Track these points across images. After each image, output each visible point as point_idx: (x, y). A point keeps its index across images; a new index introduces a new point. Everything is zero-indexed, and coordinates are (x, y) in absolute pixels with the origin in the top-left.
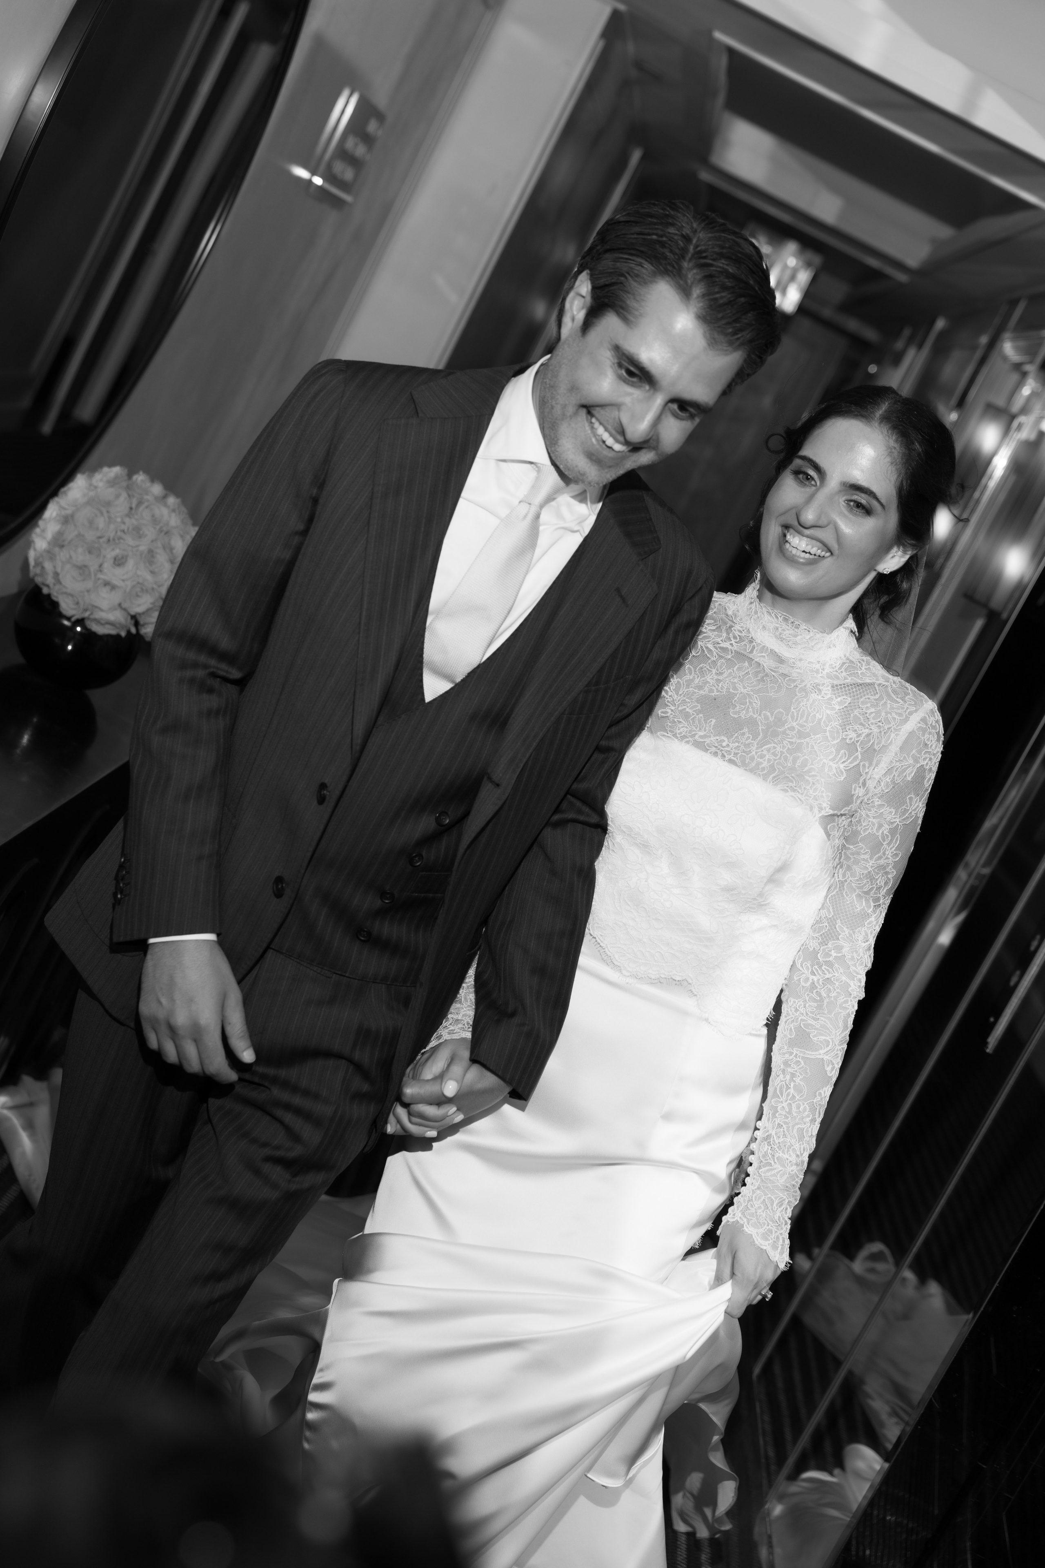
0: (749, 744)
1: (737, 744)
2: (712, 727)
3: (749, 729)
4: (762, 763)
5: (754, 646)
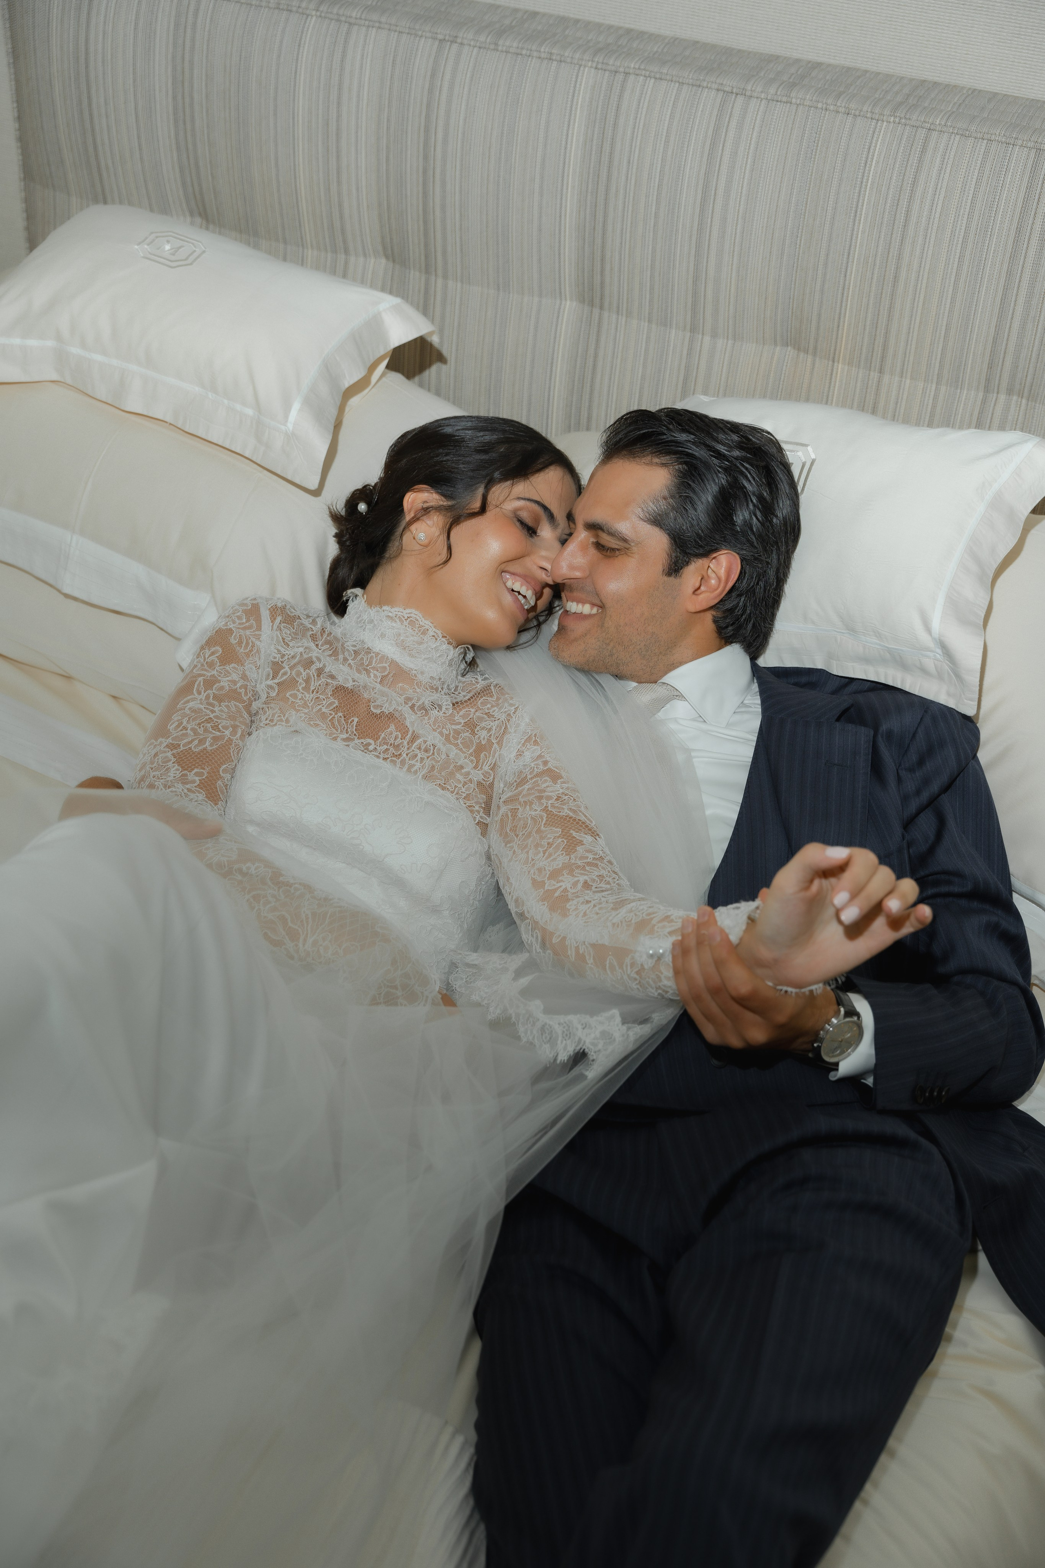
0: (398, 745)
1: (385, 747)
2: (355, 728)
3: (395, 726)
4: (414, 765)
5: (372, 657)
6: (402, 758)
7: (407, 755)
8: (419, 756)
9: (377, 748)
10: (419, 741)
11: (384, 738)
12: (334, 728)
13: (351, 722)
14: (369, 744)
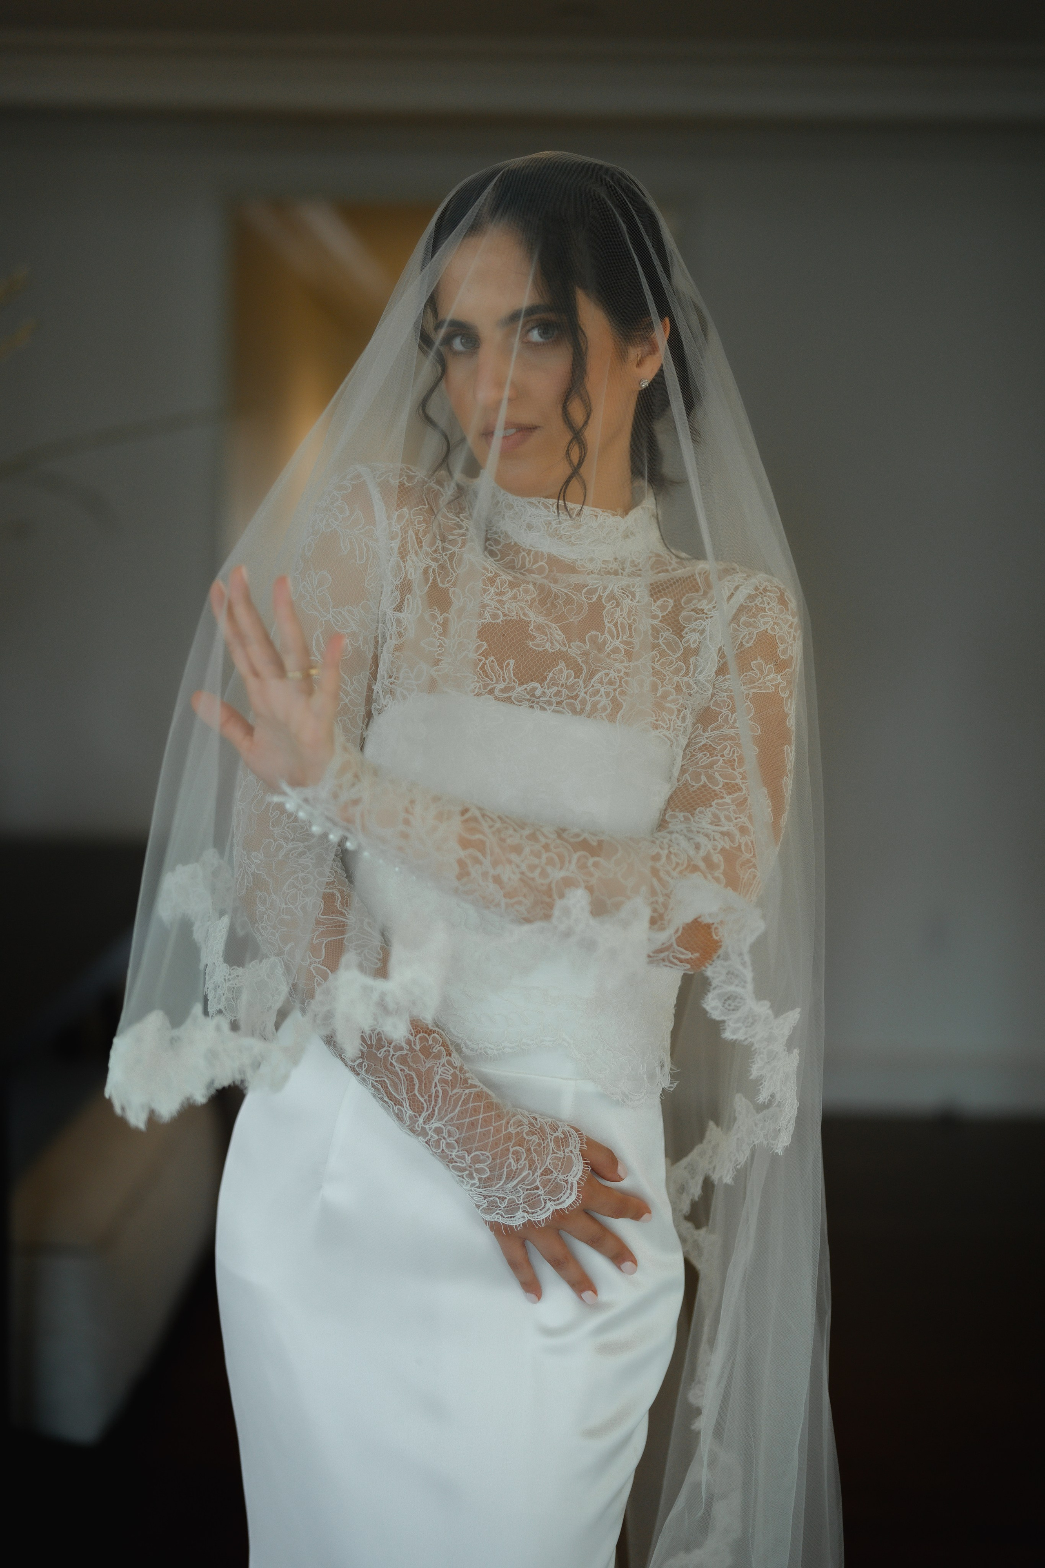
0: (573, 685)
1: (556, 689)
3: (565, 663)
4: (599, 702)
5: (524, 558)
6: (580, 698)
7: (586, 693)
8: (602, 690)
9: (546, 690)
10: (599, 675)
11: (553, 679)
12: (487, 677)
13: (507, 666)
14: (534, 689)
